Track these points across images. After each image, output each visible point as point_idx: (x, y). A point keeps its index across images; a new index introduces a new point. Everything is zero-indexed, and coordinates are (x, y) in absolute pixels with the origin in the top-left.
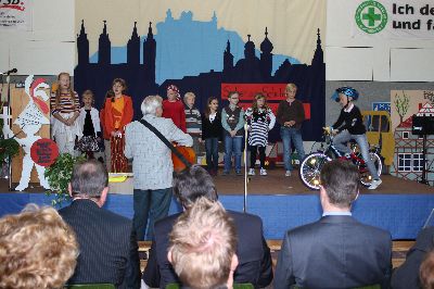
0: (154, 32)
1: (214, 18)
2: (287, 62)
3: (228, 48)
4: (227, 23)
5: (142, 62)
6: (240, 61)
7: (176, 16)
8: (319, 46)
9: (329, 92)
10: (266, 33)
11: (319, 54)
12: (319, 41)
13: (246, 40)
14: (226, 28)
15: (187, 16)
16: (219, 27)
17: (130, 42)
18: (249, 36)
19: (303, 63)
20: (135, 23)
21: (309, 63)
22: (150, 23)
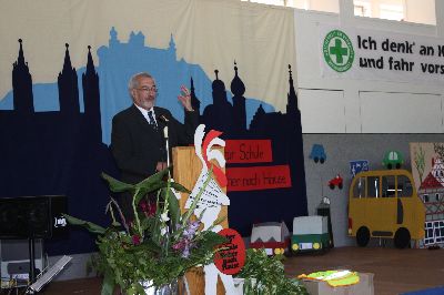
0: (96, 63)
1: (172, 44)
2: (261, 110)
3: (192, 89)
4: (186, 53)
5: (82, 110)
6: (208, 108)
7: (124, 38)
8: (292, 89)
10: (236, 69)
11: (293, 98)
12: (291, 81)
13: (213, 78)
14: (187, 60)
15: (137, 39)
16: (178, 59)
18: (216, 72)
19: (277, 111)
20: (67, 45)
21: (284, 111)
22: (89, 47)
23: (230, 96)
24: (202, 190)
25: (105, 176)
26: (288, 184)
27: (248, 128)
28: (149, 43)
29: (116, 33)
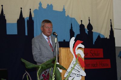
0: (33, 16)
1: (64, 9)
2: (99, 37)
3: (72, 27)
4: (70, 13)
5: (26, 34)
6: (78, 35)
7: (44, 6)
9: (117, 53)
10: (89, 20)
11: (112, 32)
12: (111, 26)
15: (50, 7)
16: (66, 15)
17: (18, 21)
18: (81, 21)
19: (105, 37)
20: (21, 8)
21: (108, 38)
22: (30, 9)
23: (87, 31)
24: (73, 68)
25: (23, 60)
26: (109, 67)
27: (94, 44)
28: (55, 9)
29: (41, 4)
